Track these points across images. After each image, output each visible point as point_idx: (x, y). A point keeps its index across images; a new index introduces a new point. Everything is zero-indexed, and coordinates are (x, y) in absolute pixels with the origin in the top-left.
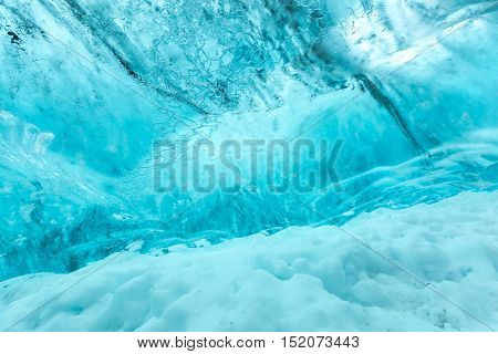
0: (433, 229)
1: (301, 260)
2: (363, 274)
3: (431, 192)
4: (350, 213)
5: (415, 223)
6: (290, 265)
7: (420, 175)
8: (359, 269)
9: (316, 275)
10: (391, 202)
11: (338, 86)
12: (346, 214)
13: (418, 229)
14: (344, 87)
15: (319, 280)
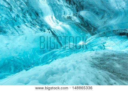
0: (66, 62)
1: (34, 76)
2: (50, 76)
3: (67, 54)
4: (50, 61)
5: (63, 61)
6: (30, 79)
7: (63, 51)
8: (49, 75)
9: (37, 80)
10: (59, 57)
11: (43, 31)
12: (49, 61)
13: (64, 62)
14: (45, 32)
15: (38, 81)
